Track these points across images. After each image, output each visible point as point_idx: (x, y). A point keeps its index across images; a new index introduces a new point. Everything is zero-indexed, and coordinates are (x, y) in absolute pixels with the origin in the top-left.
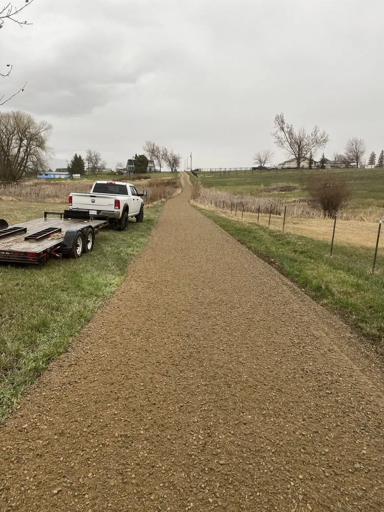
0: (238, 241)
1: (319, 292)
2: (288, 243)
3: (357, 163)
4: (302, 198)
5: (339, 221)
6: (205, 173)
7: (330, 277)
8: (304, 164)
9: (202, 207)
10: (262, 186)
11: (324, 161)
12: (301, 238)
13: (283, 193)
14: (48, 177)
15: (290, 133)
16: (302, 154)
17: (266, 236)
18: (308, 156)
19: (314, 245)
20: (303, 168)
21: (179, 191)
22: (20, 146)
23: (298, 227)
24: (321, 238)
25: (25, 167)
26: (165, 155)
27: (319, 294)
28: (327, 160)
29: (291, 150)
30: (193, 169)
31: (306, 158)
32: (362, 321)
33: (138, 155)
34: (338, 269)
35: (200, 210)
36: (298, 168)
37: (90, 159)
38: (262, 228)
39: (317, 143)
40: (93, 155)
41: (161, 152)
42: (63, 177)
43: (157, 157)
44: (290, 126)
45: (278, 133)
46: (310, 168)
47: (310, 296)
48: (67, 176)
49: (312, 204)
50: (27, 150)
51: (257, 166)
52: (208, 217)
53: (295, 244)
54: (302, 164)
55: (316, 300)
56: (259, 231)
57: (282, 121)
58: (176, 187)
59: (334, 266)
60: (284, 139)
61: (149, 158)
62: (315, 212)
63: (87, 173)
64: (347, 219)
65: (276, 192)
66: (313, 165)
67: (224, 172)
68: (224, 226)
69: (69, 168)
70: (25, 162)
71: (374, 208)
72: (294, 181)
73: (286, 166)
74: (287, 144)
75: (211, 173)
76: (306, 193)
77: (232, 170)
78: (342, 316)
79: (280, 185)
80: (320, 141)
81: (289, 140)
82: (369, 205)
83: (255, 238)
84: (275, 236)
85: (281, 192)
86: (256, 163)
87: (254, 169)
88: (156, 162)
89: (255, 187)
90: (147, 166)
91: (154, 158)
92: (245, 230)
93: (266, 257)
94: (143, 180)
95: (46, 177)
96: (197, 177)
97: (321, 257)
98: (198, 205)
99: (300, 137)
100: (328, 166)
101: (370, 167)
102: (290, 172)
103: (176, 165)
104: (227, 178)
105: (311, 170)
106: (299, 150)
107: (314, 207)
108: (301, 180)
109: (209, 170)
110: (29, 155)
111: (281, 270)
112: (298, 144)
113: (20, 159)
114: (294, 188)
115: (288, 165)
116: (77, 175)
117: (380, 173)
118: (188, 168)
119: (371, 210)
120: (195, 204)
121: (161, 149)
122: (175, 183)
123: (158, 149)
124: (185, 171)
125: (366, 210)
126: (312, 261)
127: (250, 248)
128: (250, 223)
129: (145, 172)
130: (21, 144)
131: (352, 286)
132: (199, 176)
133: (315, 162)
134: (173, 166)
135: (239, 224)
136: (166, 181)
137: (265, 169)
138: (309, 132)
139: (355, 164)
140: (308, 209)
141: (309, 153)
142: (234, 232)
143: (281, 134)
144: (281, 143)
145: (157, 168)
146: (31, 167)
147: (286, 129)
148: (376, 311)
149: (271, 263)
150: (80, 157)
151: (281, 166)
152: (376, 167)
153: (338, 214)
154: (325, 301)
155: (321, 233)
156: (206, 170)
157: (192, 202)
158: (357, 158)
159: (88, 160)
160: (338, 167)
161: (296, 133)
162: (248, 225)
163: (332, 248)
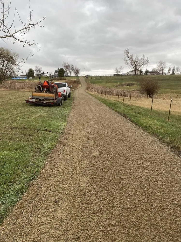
0: (110, 108)
1: (146, 128)
2: (132, 109)
3: (162, 72)
4: (137, 89)
5: (154, 100)
6: (92, 77)
7: (151, 122)
8: (138, 73)
9: (92, 93)
10: (119, 83)
11: (147, 71)
12: (137, 107)
13: (129, 86)
14: (17, 79)
15: (132, 58)
16: (137, 68)
17: (122, 106)
18: (140, 69)
19: (143, 110)
20: (137, 75)
21: (80, 86)
22: (4, 64)
23: (136, 102)
24: (146, 107)
25: (6, 74)
26: (72, 68)
27: (146, 129)
28: (148, 71)
29: (132, 66)
30: (86, 75)
31: (139, 70)
32: (163, 138)
33: (60, 69)
34: (154, 119)
35: (91, 95)
36: (135, 75)
37: (37, 70)
38: (120, 103)
39: (144, 63)
40: (38, 68)
41: (71, 67)
42: (24, 79)
43: (69, 69)
44: (132, 55)
45: (126, 58)
46: (141, 74)
47: (143, 129)
48: (26, 79)
49: (142, 92)
50: (7, 66)
51: (116, 74)
52: (95, 98)
53: (135, 109)
54: (137, 73)
55: (145, 131)
56: (119, 104)
57: (128, 53)
58: (79, 84)
59: (152, 118)
60: (129, 61)
61: (65, 70)
62: (143, 95)
63: (35, 77)
64: (158, 99)
65: (125, 86)
66: (142, 74)
67: (101, 77)
68: (103, 102)
69: (26, 74)
70: (6, 72)
71: (170, 94)
72: (133, 81)
73: (129, 74)
74: (130, 64)
75: (95, 77)
76: (139, 87)
77: (104, 75)
78: (156, 137)
79: (127, 83)
80: (145, 62)
81: (131, 62)
82: (168, 92)
83: (118, 107)
84: (126, 106)
85: (128, 86)
86: (116, 72)
87: (115, 75)
88: (68, 72)
89: (115, 84)
90: (64, 74)
91: (67, 70)
92: (113, 104)
93: (124, 115)
94: (63, 80)
95: (16, 79)
96: (88, 79)
97: (147, 115)
98: (90, 92)
99: (136, 60)
100: (149, 74)
101: (168, 74)
102: (131, 77)
103: (78, 73)
104: (102, 79)
105: (141, 76)
106: (136, 66)
107: (143, 93)
108: (136, 80)
109: (93, 76)
110: (8, 68)
111: (130, 120)
112: (135, 63)
113: (3, 70)
114: (134, 84)
115: (131, 74)
116: (31, 78)
117: (173, 77)
118: (83, 75)
119: (168, 95)
120: (88, 92)
121: (70, 66)
122: (78, 82)
123: (69, 65)
124: (82, 76)
125: (166, 95)
126: (143, 116)
127: (116, 111)
128: (115, 101)
129: (63, 76)
130: (4, 63)
131: (160, 126)
132: (89, 78)
133: (143, 72)
134: (76, 74)
135: (110, 101)
136: (73, 81)
137: (120, 75)
138: (140, 58)
139: (161, 73)
140: (140, 94)
141: (140, 68)
142: (108, 104)
143: (127, 59)
144: (127, 63)
145: (69, 75)
146: (9, 74)
147: (129, 56)
148: (169, 135)
149: (125, 117)
150: (32, 69)
151: (127, 74)
152: (171, 74)
153: (154, 96)
154: (149, 131)
155: (146, 105)
156: (92, 76)
157: (86, 91)
158: (162, 70)
159: (36, 71)
160: (153, 74)
161: (134, 58)
162: (114, 101)
163: (151, 111)
